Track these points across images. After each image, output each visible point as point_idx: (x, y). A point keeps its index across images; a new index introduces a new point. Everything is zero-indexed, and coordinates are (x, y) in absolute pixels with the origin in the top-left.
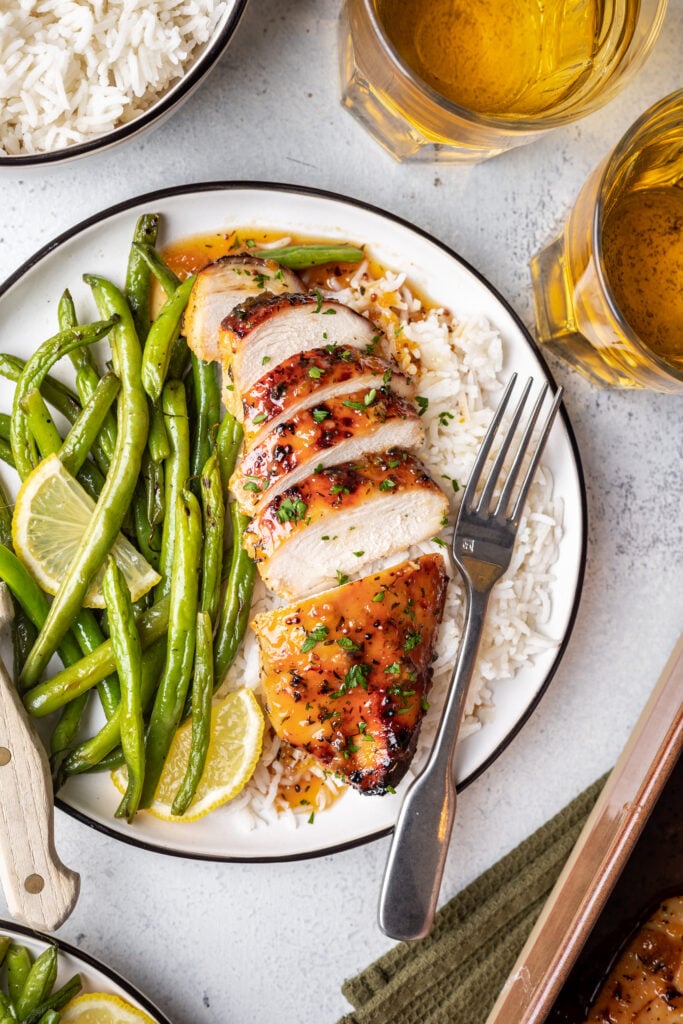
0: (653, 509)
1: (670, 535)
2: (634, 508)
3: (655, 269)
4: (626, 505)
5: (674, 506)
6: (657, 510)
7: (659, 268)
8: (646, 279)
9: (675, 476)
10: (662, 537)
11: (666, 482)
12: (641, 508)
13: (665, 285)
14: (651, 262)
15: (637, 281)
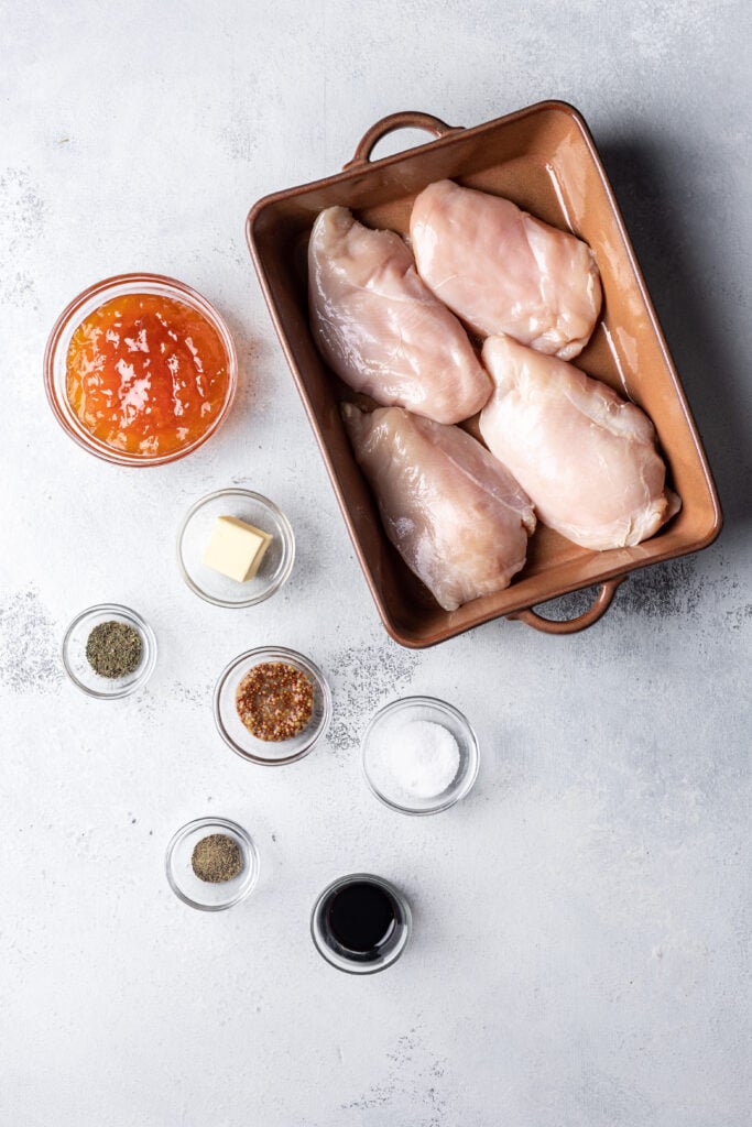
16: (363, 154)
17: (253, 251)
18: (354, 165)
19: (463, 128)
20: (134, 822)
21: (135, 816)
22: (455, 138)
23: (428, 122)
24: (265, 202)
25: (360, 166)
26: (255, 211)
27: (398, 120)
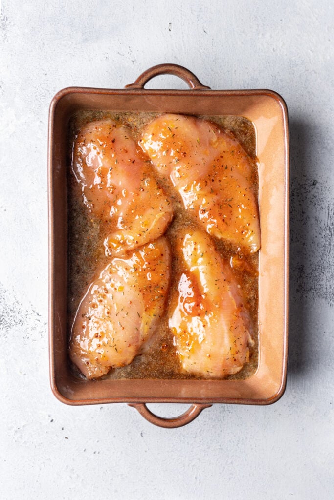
0: (310, 277)
1: (316, 287)
2: (303, 276)
3: (306, 197)
4: (301, 275)
5: (318, 277)
6: (312, 278)
7: (308, 197)
8: (303, 201)
9: (320, 266)
10: (314, 287)
11: (316, 268)
12: (306, 277)
13: (309, 203)
14: (305, 195)
15: (299, 201)
16: (141, 82)
17: (51, 119)
18: (133, 86)
19: (209, 88)
20: (52, 421)
21: (52, 417)
22: (203, 93)
23: (189, 76)
24: (70, 90)
25: (137, 89)
26: (61, 94)
27: (171, 68)
